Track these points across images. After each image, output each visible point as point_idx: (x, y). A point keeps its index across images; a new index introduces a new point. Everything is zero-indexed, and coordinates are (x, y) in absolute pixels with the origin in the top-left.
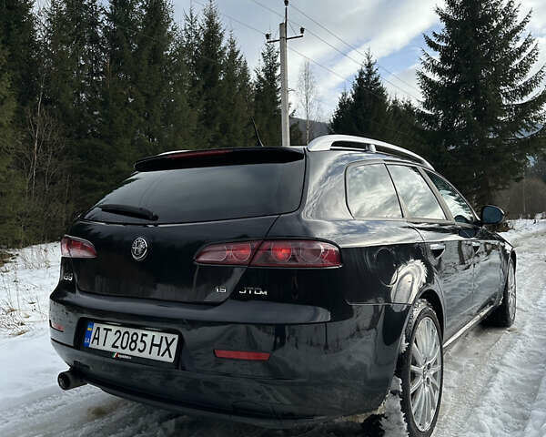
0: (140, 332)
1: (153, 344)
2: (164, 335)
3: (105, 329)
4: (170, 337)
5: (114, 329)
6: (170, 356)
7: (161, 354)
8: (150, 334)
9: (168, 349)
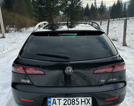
0: (75, 99)
1: (82, 102)
2: (86, 98)
3: (58, 99)
4: (88, 98)
5: (63, 99)
6: (90, 104)
7: (86, 104)
8: (80, 98)
9: (88, 102)
